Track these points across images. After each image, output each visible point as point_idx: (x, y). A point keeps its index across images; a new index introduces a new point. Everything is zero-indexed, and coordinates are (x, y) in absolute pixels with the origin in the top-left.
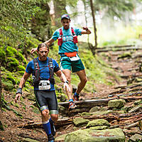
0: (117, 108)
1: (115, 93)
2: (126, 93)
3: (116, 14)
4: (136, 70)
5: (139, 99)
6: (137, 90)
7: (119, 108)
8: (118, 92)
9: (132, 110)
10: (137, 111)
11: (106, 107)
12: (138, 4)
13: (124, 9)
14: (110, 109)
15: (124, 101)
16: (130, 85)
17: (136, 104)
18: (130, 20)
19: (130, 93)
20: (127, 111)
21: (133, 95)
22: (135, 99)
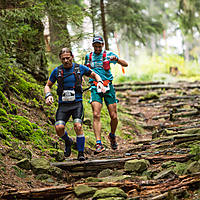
0: (137, 172)
1: (135, 150)
2: (150, 150)
3: (138, 37)
4: (166, 118)
5: (168, 160)
6: (166, 147)
7: (140, 172)
8: (138, 149)
9: (159, 175)
10: (166, 177)
11: (121, 171)
12: (169, 24)
13: (150, 31)
14: (127, 173)
15: (148, 162)
16: (157, 139)
17: (165, 167)
18: (157, 46)
19: (157, 151)
20: (152, 176)
21: (160, 154)
22: (163, 160)
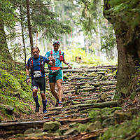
0: (52, 130)
1: (51, 115)
2: (61, 115)
3: (54, 36)
4: (72, 93)
5: (73, 122)
6: (73, 112)
7: (54, 130)
8: (53, 114)
9: (67, 133)
10: (72, 133)
11: (41, 130)
12: (75, 27)
13: (61, 32)
14: (45, 131)
15: (60, 123)
16: (66, 108)
17: (71, 127)
19: (66, 116)
20: (62, 133)
21: (68, 118)
22: (70, 122)
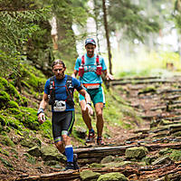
0: (137, 158)
1: (135, 138)
2: (148, 139)
3: (137, 36)
4: (163, 109)
5: (165, 147)
6: (163, 135)
8: (138, 138)
9: (156, 161)
10: (163, 162)
11: (123, 158)
12: (165, 24)
13: (147, 30)
14: (128, 159)
15: (147, 149)
16: (155, 129)
17: (162, 154)
18: (155, 44)
19: (154, 140)
20: (150, 162)
21: (157, 142)
22: (160, 147)
